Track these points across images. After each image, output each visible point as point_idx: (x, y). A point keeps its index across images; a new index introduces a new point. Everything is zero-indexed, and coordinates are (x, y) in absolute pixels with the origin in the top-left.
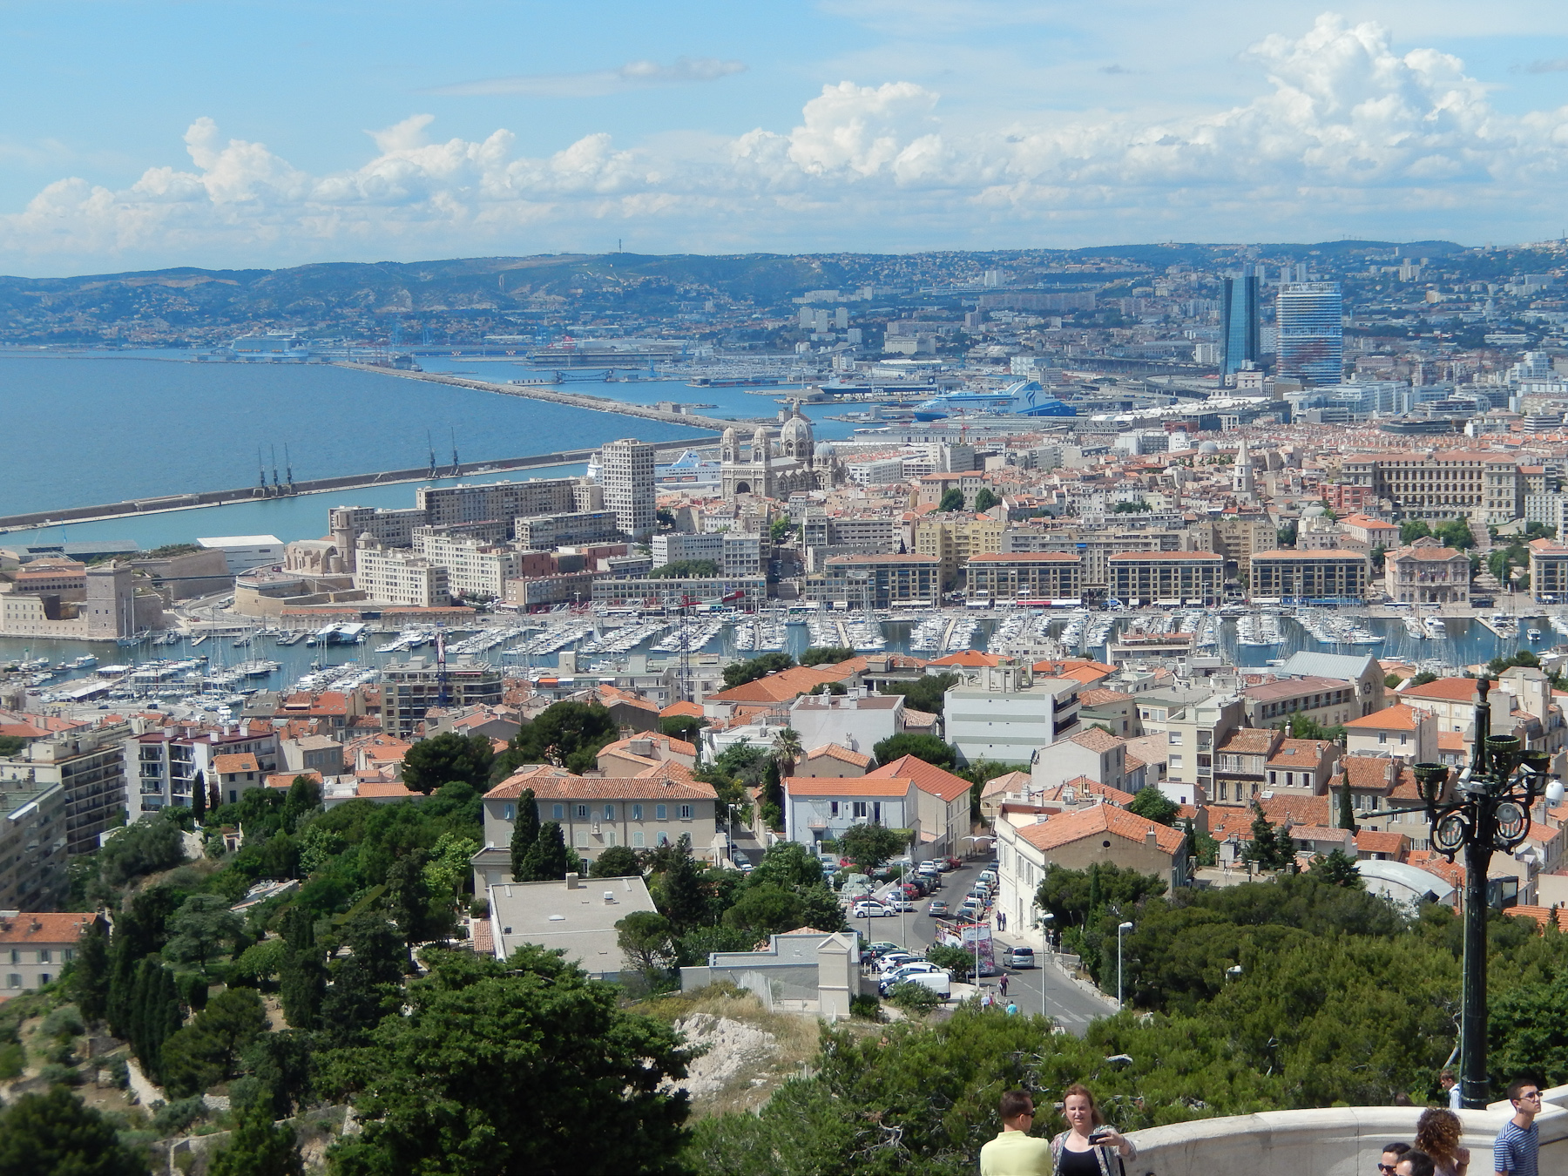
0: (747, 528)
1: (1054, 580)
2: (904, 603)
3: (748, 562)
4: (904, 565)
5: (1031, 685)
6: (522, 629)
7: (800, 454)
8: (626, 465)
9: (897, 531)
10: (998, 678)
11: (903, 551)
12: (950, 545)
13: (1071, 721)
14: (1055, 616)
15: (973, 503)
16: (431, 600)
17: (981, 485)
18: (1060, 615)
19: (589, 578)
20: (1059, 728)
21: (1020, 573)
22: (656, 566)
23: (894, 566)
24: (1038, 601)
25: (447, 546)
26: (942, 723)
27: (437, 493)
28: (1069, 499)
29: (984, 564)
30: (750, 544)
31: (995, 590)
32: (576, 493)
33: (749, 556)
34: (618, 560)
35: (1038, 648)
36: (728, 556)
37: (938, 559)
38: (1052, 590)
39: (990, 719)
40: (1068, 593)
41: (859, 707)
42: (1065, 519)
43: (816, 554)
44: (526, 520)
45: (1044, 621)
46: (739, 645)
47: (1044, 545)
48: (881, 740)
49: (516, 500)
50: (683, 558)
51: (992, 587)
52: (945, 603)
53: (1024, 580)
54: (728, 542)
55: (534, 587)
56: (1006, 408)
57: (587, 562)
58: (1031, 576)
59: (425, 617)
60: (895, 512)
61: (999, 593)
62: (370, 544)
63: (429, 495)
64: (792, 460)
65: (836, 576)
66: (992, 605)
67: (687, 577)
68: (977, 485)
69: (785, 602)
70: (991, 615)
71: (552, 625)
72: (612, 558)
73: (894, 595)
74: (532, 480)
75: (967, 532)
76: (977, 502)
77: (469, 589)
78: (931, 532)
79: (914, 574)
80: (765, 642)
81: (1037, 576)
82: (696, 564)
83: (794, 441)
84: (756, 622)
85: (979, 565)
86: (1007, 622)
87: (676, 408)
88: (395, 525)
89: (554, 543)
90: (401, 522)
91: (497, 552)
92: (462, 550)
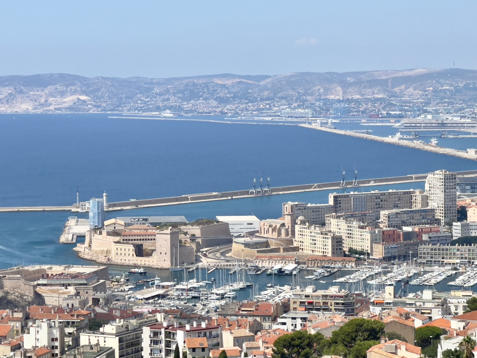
8: (441, 184)
16: (333, 253)
19: (418, 244)
22: (454, 238)
25: (343, 224)
27: (340, 196)
32: (414, 198)
34: (434, 235)
44: (386, 212)
49: (382, 201)
50: (469, 235)
55: (388, 248)
57: (418, 235)
59: (329, 262)
62: (303, 222)
63: (335, 197)
67: (470, 245)
72: (431, 233)
74: (390, 191)
77: (354, 247)
88: (317, 212)
89: (401, 224)
90: (320, 211)
91: (369, 228)
92: (350, 227)
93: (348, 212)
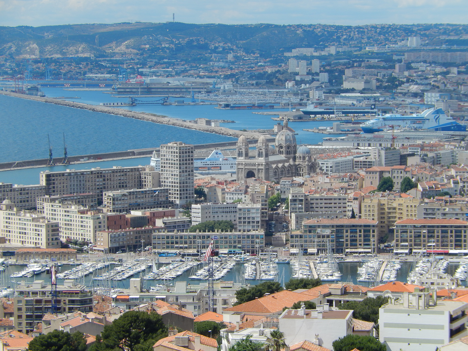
0: (253, 201)
1: (451, 237)
2: (353, 250)
3: (253, 222)
4: (353, 226)
5: (435, 305)
6: (107, 263)
7: (288, 153)
8: (175, 159)
9: (349, 204)
10: (414, 300)
11: (353, 216)
12: (383, 213)
13: (461, 329)
14: (451, 260)
15: (399, 186)
16: (48, 244)
17: (404, 175)
18: (455, 260)
19: (150, 231)
20: (453, 333)
21: (429, 232)
22: (194, 224)
23: (347, 226)
24: (440, 250)
25: (59, 209)
26: (377, 328)
27: (53, 175)
28: (461, 184)
29: (405, 226)
30: (254, 211)
31: (413, 243)
32: (143, 176)
33: (253, 218)
34: (169, 219)
35: (440, 281)
36: (240, 218)
37: (376, 222)
38: (449, 243)
39: (409, 327)
40: (460, 246)
41: (324, 317)
42: (459, 198)
43: (297, 218)
44: (110, 194)
45: (445, 264)
46: (246, 276)
47: (444, 214)
48: (337, 339)
49: (104, 180)
50: (212, 219)
51: (411, 241)
52: (380, 251)
53: (432, 237)
54: (240, 209)
55: (115, 237)
56: (421, 125)
57: (150, 221)
58: (436, 234)
59: (44, 255)
60: (349, 191)
61: (415, 245)
62: (9, 207)
63: (48, 176)
64: (283, 157)
65: (310, 232)
66: (410, 252)
67: (213, 231)
68: (402, 175)
69: (276, 249)
70: (410, 259)
71: (126, 261)
72: (165, 218)
73: (347, 245)
74: (115, 168)
75: (395, 205)
76: (402, 184)
77: (73, 237)
78: (371, 205)
79: (360, 231)
80: (263, 274)
81: (440, 234)
82: (220, 223)
83: (284, 145)
84: (258, 261)
85: (403, 226)
86: (420, 264)
87: (208, 123)
88: (26, 195)
89: (128, 208)
90: (30, 193)
91: (91, 213)
92: (68, 212)
93: (64, 194)
